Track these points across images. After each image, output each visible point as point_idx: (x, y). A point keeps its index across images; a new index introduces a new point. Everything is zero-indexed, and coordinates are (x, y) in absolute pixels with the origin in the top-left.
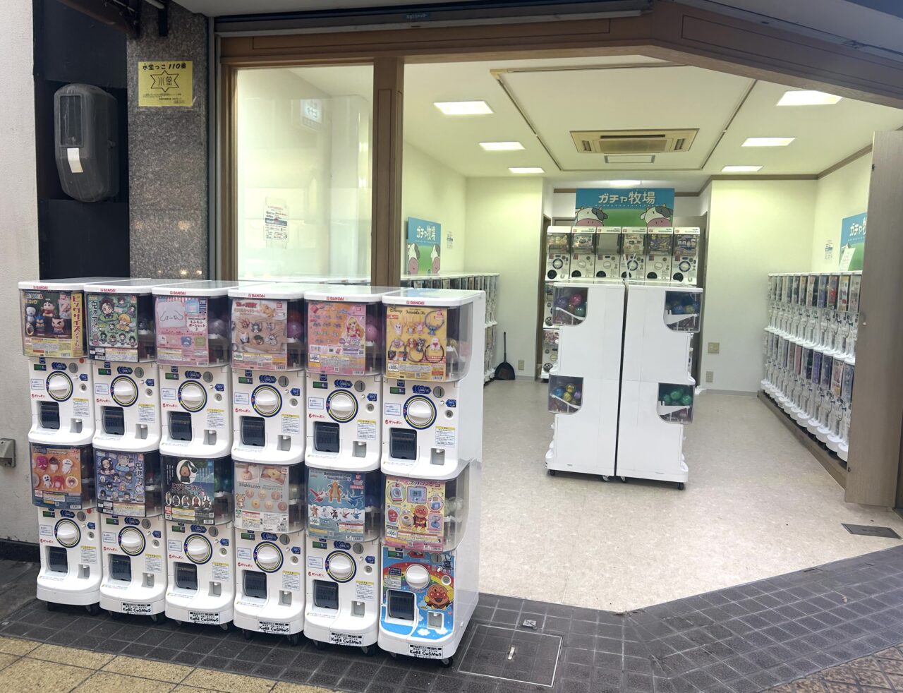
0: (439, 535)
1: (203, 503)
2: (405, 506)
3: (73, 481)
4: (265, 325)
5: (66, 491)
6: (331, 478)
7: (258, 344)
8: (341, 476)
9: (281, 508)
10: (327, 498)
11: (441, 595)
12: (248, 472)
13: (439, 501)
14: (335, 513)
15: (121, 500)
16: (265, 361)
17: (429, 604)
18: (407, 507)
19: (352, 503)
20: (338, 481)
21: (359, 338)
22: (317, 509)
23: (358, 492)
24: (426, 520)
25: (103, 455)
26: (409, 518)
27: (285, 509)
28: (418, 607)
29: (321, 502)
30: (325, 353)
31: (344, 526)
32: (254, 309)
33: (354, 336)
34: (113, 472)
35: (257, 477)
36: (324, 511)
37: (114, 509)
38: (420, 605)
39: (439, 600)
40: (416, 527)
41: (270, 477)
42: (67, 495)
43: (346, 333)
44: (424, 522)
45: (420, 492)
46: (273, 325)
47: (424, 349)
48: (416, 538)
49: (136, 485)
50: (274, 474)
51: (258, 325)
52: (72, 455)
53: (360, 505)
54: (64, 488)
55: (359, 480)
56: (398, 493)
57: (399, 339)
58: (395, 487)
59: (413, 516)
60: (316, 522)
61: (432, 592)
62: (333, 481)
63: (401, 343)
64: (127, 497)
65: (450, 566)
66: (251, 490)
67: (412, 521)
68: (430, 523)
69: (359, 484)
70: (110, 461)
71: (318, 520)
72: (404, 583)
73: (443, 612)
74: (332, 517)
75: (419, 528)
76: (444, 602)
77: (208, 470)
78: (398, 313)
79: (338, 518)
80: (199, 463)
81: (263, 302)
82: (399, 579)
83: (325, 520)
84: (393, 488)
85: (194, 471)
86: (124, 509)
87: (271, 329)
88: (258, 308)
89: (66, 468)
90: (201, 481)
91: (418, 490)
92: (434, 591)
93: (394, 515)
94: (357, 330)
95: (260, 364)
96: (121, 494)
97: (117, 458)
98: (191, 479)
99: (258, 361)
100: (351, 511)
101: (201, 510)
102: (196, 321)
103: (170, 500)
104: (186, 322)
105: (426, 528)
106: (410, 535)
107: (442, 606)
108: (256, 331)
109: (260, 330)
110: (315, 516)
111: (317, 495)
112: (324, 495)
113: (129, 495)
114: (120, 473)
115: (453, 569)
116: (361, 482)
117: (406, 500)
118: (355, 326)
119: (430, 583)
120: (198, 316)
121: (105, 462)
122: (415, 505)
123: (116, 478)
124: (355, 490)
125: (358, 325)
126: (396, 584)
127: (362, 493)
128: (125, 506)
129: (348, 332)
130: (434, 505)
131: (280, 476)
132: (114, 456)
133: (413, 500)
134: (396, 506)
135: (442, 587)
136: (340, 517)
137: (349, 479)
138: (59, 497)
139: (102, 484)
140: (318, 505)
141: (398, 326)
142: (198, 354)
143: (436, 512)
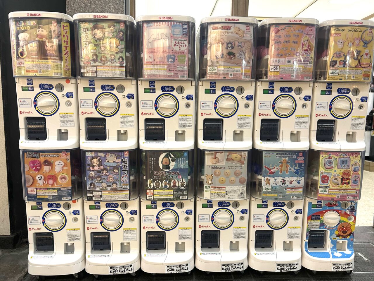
0: (357, 189)
1: (180, 184)
2: (335, 171)
3: (64, 178)
4: (237, 43)
5: (58, 186)
6: (282, 157)
7: (231, 59)
8: (289, 154)
9: (241, 182)
10: (278, 172)
11: (347, 229)
12: (216, 158)
13: (358, 166)
14: (284, 181)
15: (109, 189)
16: (236, 72)
17: (338, 236)
18: (337, 172)
19: (297, 173)
20: (287, 159)
21: (310, 52)
22: (269, 180)
23: (300, 165)
24: (349, 180)
25: (93, 154)
26: (338, 179)
27: (244, 182)
28: (331, 239)
29: (273, 174)
30: (284, 64)
31: (290, 189)
32: (229, 31)
33: (307, 50)
34: (102, 167)
35: (223, 161)
36: (275, 181)
37: (103, 197)
38: (331, 237)
39: (345, 232)
40: (343, 185)
41: (233, 160)
42: (59, 190)
43: (301, 48)
44: (348, 181)
45: (346, 161)
46: (243, 44)
47: (359, 58)
48: (342, 193)
49: (122, 176)
50: (236, 158)
51: (231, 44)
52: (64, 158)
53: (301, 174)
54: (57, 184)
55: (301, 156)
56: (330, 163)
57: (341, 51)
58: (328, 159)
59: (341, 177)
60: (269, 189)
61: (341, 228)
62: (283, 159)
63: (342, 54)
64: (114, 186)
65: (354, 209)
66: (218, 171)
67: (340, 181)
68: (352, 181)
69: (301, 159)
70: (99, 160)
71: (271, 187)
72: (322, 224)
73: (347, 240)
74: (281, 184)
75: (345, 185)
76: (348, 233)
77: (184, 159)
78: (341, 32)
79: (286, 185)
80: (177, 154)
81: (237, 25)
82: (319, 222)
83: (276, 187)
84: (326, 160)
85: (173, 161)
86: (113, 196)
87: (242, 47)
88: (232, 30)
89: (58, 168)
90: (178, 168)
91: (345, 159)
92: (342, 227)
93: (326, 178)
94: (309, 46)
95: (231, 75)
96: (109, 184)
97: (105, 156)
98: (170, 166)
99: (230, 73)
100: (295, 179)
101: (179, 189)
102: (180, 42)
103: (152, 185)
104: (172, 42)
105: (349, 185)
106: (338, 190)
107: (347, 236)
108: (229, 48)
109: (232, 48)
110: (268, 185)
111: (270, 170)
112: (276, 169)
113: (117, 184)
114: (108, 168)
115: (356, 211)
116: (303, 158)
117: (336, 167)
118: (308, 42)
119: (340, 222)
120: (182, 38)
121: (95, 160)
122: (343, 170)
123: (104, 172)
124: (299, 164)
125: (310, 42)
126: (316, 225)
127: (303, 166)
128: (113, 193)
129: (303, 47)
130: (355, 169)
131: (241, 159)
132: (102, 155)
133: (342, 167)
134: (329, 172)
135: (348, 224)
136: (287, 183)
137: (295, 156)
138: (52, 192)
139: (92, 178)
140: (270, 177)
141: (341, 41)
142: (180, 69)
143: (356, 173)
